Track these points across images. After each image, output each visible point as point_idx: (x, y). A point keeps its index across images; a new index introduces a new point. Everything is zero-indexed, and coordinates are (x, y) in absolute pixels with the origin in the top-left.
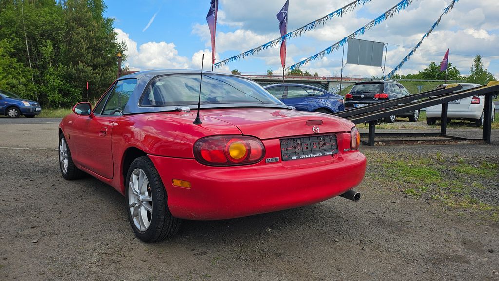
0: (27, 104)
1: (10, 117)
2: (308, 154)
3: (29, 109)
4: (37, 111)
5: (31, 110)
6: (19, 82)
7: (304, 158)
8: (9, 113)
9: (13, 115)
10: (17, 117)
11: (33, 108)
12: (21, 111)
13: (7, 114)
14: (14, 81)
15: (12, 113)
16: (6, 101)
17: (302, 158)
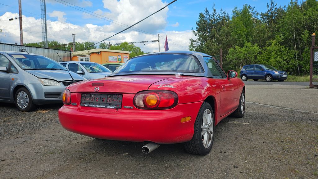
0: (277, 73)
1: (267, 81)
2: (95, 105)
3: (277, 76)
4: (283, 77)
5: (279, 77)
6: (283, 59)
7: (92, 107)
8: (267, 78)
9: (269, 80)
10: (271, 81)
11: (280, 76)
12: (273, 78)
13: (265, 79)
14: (280, 60)
15: (268, 78)
16: (266, 71)
17: (90, 107)
